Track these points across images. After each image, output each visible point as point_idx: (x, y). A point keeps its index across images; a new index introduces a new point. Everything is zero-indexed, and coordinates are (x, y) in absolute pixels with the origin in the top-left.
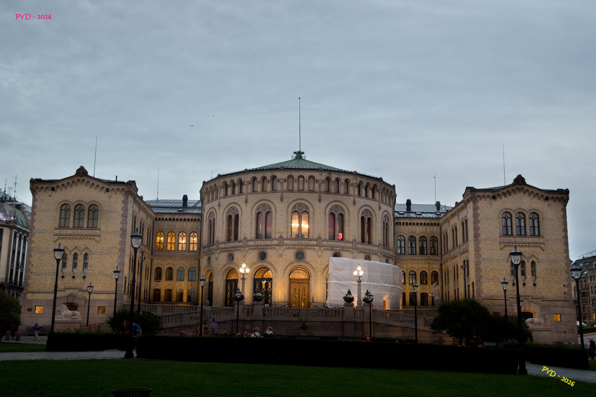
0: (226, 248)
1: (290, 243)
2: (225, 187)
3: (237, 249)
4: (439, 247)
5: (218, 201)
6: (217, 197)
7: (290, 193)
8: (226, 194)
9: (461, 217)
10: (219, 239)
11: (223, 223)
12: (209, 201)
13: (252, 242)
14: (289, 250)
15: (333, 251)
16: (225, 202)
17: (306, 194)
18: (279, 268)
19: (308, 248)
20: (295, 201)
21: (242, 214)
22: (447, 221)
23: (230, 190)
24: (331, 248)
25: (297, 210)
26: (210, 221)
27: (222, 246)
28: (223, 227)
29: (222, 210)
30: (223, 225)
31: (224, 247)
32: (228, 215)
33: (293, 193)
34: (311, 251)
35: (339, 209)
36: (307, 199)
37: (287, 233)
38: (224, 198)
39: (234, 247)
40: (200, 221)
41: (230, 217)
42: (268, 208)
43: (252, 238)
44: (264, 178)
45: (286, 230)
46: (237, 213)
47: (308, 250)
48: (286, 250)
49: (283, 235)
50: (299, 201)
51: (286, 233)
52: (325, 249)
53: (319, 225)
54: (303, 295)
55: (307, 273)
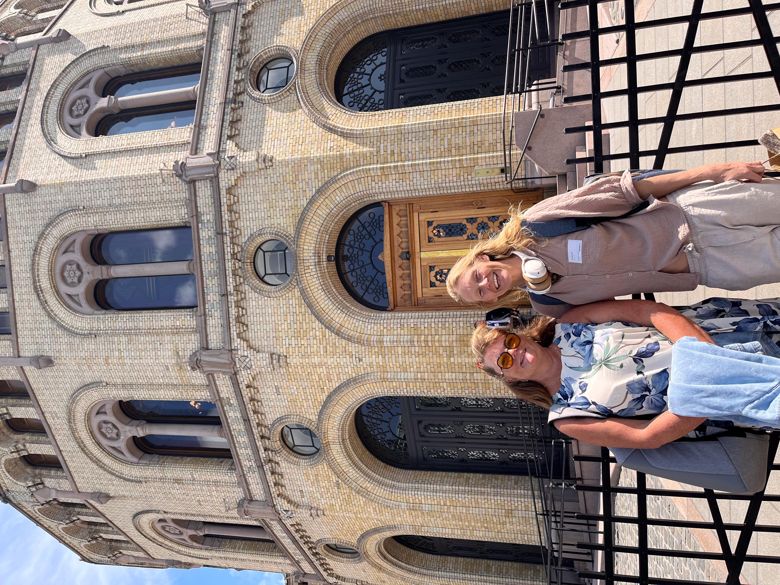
0: (311, 563)
1: (217, 314)
3: (297, 536)
7: (19, 326)
13: (250, 480)
14: (250, 319)
15: (244, 98)
17: (13, 254)
18: (338, 365)
19: (231, 222)
20: (44, 303)
24: (228, 110)
25: (80, 290)
32: (195, 544)
33: (17, 312)
34: (242, 208)
35: (80, 98)
36: (32, 245)
37: (176, 331)
42: (103, 417)
43: (235, 479)
45: (167, 338)
47: (240, 224)
48: (250, 335)
49: (189, 353)
50: (45, 283)
51: (177, 338)
52: (230, 137)
53: (130, 179)
54: (471, 228)
55: (364, 217)
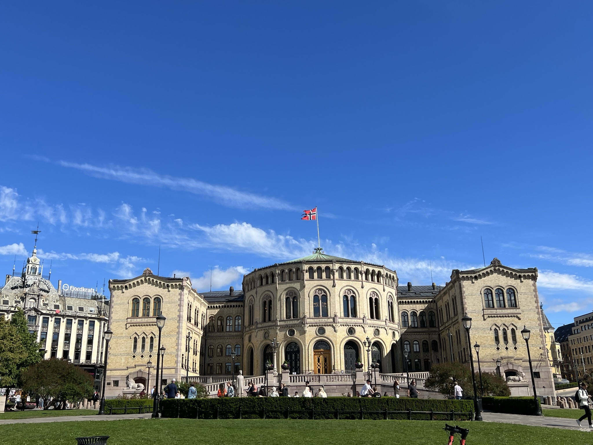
0: (262, 327)
1: (313, 321)
2: (260, 279)
3: (271, 328)
4: (437, 320)
5: (255, 290)
6: (255, 287)
7: (311, 281)
8: (262, 284)
9: (451, 295)
10: (257, 321)
11: (260, 307)
12: (249, 290)
13: (283, 322)
14: (312, 327)
15: (347, 326)
16: (261, 290)
17: (323, 281)
18: (305, 342)
20: (315, 287)
21: (274, 299)
22: (441, 298)
23: (264, 281)
24: (346, 324)
25: (317, 294)
26: (250, 306)
27: (260, 326)
28: (260, 311)
29: (258, 297)
30: (260, 309)
31: (261, 326)
32: (263, 301)
33: (313, 281)
34: (329, 327)
35: (351, 292)
36: (325, 286)
37: (310, 313)
38: (259, 287)
39: (269, 326)
40: (243, 306)
41: (265, 302)
42: (294, 294)
43: (283, 318)
44: (290, 270)
45: (309, 311)
46: (270, 299)
47: (327, 326)
48: (310, 327)
49: (306, 315)
50: (318, 287)
52: (341, 325)
53: (335, 306)
54: (326, 364)
55: (328, 346)
